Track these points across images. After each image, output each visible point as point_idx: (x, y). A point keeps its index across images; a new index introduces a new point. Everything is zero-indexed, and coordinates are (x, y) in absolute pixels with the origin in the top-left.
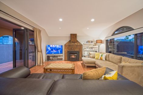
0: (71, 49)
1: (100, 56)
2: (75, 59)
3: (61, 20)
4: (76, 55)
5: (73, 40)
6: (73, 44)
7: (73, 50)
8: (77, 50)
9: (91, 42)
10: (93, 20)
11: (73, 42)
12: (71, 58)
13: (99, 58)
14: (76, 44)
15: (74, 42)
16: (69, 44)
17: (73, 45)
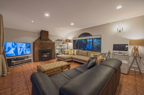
0: (43, 47)
1: (73, 52)
2: (47, 58)
3: (47, 15)
4: (48, 53)
5: (44, 38)
6: (44, 42)
7: (46, 49)
8: (49, 48)
9: (60, 41)
10: (72, 24)
11: (44, 40)
12: (43, 58)
13: (72, 54)
14: (48, 42)
15: (46, 40)
16: (40, 42)
17: (46, 43)
